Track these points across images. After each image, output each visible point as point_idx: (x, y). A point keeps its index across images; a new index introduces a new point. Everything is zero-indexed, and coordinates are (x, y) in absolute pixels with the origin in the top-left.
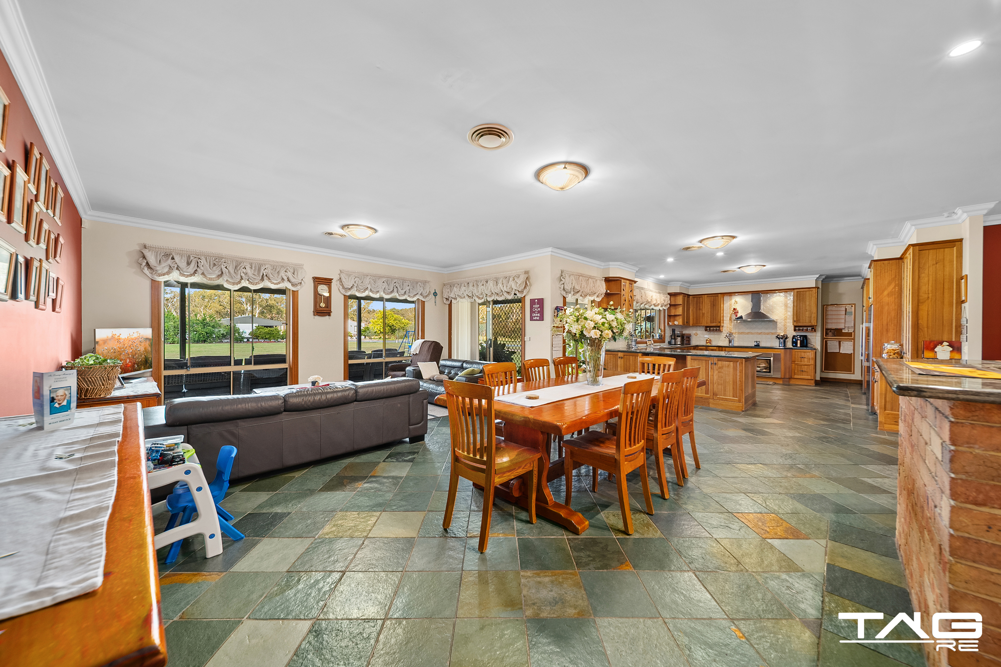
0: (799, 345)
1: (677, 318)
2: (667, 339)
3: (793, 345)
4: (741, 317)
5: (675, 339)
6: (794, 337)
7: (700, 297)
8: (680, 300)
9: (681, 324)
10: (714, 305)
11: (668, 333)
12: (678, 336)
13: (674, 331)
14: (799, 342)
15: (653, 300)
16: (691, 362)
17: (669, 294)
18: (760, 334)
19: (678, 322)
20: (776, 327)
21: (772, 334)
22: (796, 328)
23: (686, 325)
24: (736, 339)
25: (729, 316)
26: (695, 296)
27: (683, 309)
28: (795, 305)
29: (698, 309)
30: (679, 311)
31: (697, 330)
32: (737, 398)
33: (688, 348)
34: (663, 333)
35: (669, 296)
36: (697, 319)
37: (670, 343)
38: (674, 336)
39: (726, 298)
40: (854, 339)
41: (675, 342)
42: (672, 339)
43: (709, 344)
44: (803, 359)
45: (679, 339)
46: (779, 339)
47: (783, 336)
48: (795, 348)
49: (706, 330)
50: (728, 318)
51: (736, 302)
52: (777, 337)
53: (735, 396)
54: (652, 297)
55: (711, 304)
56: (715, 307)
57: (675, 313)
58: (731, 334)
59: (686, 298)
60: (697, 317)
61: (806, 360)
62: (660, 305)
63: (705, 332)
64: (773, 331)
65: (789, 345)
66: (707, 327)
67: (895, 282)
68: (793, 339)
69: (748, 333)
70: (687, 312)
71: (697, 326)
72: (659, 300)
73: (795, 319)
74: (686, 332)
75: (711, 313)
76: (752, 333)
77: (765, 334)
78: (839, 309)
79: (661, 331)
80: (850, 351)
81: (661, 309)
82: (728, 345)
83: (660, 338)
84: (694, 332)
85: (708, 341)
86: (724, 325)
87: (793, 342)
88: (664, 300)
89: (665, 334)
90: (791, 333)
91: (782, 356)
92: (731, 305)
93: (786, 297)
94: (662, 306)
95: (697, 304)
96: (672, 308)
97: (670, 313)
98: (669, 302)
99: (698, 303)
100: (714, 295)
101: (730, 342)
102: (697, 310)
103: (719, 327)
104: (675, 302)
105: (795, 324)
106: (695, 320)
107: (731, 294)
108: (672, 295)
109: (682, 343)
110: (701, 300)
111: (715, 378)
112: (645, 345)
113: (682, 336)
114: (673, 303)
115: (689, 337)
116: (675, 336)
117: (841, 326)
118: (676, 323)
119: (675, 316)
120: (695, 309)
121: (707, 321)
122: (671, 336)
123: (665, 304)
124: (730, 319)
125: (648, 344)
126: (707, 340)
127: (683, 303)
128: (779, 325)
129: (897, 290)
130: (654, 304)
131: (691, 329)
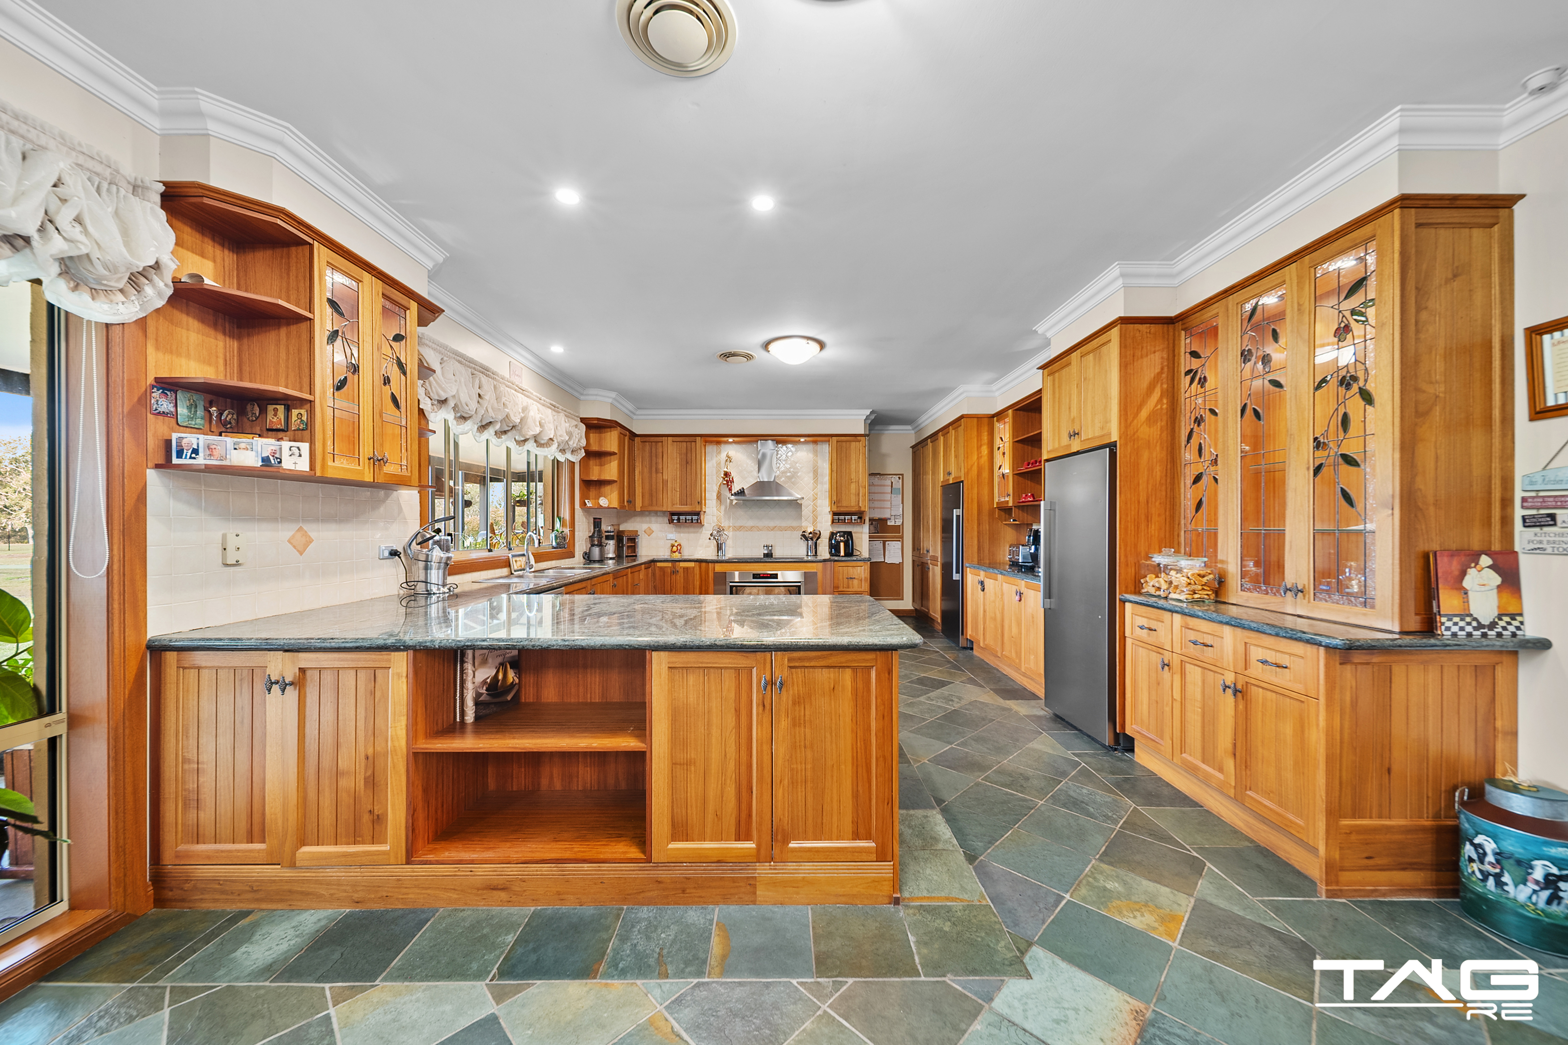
0: (842, 553)
1: (607, 489)
2: (581, 546)
3: (830, 553)
4: (741, 492)
5: (600, 545)
6: (832, 535)
7: (657, 442)
8: (611, 441)
9: (615, 504)
10: (687, 463)
11: (583, 530)
12: (608, 538)
13: (597, 523)
14: (842, 545)
15: (530, 421)
16: (671, 680)
17: (583, 420)
18: (773, 529)
19: (608, 500)
20: (800, 516)
21: (793, 529)
22: (838, 516)
23: (627, 509)
24: (729, 542)
25: (716, 489)
26: (647, 439)
27: (619, 465)
28: (835, 469)
29: (654, 469)
30: (611, 470)
31: (650, 522)
32: (868, 837)
33: (634, 570)
34: (567, 531)
35: (584, 427)
36: (651, 495)
37: (588, 558)
38: (597, 538)
39: (711, 449)
40: (902, 537)
41: (602, 553)
42: (593, 545)
43: (676, 556)
44: (850, 582)
45: (611, 546)
46: (807, 539)
47: (813, 533)
48: (836, 558)
49: (671, 521)
50: (715, 495)
51: (729, 459)
52: (804, 536)
53: (862, 830)
54: (525, 409)
55: (681, 459)
56: (689, 467)
57: (600, 475)
58: (720, 530)
59: (627, 439)
60: (651, 490)
61: (856, 582)
62: (555, 446)
63: (668, 527)
64: (795, 524)
65: (824, 552)
66: (673, 514)
67: (1162, 384)
68: (830, 540)
69: (751, 529)
70: (629, 476)
71: (650, 512)
72: (552, 427)
73: (835, 498)
74: (625, 527)
75: (681, 480)
76: (759, 529)
77: (781, 529)
78: (883, 482)
79: (563, 524)
80: (897, 560)
81: (561, 458)
82: (715, 558)
83: (559, 546)
84: (645, 526)
85: (675, 549)
86: (707, 510)
87: (831, 546)
88: (570, 435)
89: (573, 532)
90: (825, 526)
91: (820, 576)
92: (719, 464)
93: (815, 453)
94: (563, 451)
95: (651, 457)
96: (592, 462)
97: (588, 474)
98: (584, 443)
99: (654, 454)
100: (687, 439)
101: (719, 547)
102: (650, 472)
103: (698, 514)
104: (600, 445)
105: (835, 509)
106: (647, 496)
107: (717, 439)
108: (594, 426)
109: (619, 557)
110: (660, 450)
111: (781, 750)
112: (505, 571)
113: (619, 537)
114: (594, 448)
115: (633, 540)
116: (600, 537)
117: (886, 514)
118: (603, 502)
119: (602, 483)
120: (646, 470)
121: (672, 501)
122: (591, 537)
123: (573, 444)
124: (719, 497)
125: (515, 566)
126: (673, 546)
127: (619, 450)
128: (806, 511)
129: (1165, 406)
130: (536, 439)
131: (638, 519)
